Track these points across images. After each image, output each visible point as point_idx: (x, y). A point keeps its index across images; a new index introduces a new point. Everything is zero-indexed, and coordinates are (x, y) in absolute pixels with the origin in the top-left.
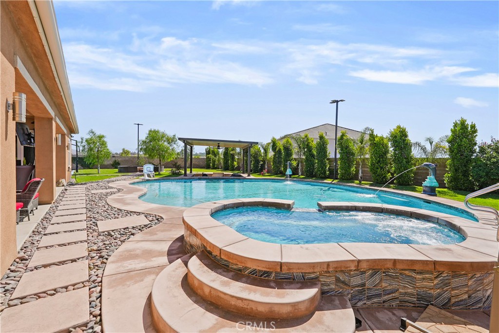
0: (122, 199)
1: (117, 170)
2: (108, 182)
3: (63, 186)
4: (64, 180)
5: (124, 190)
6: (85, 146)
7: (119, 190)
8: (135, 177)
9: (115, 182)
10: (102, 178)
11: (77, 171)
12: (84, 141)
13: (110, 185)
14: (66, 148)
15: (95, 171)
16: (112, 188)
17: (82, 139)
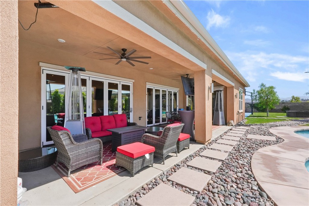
0: (277, 158)
1: (285, 114)
2: (271, 126)
3: (232, 125)
4: (233, 121)
5: (286, 141)
6: (257, 95)
7: (279, 140)
8: (305, 123)
9: (278, 127)
10: (268, 121)
11: (252, 114)
12: (255, 92)
13: (272, 130)
14: (235, 97)
15: (265, 114)
16: (271, 134)
17: (254, 91)
